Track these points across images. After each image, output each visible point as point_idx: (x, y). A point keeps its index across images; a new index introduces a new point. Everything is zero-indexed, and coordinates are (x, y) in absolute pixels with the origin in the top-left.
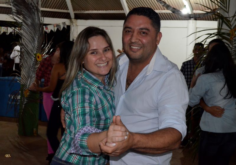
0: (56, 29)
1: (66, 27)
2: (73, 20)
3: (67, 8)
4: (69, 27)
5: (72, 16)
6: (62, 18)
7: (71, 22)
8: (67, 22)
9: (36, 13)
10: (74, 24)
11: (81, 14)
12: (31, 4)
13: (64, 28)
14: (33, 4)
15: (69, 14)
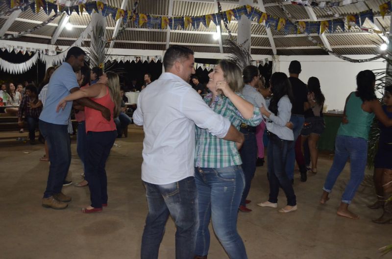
0: (258, 64)
1: (268, 62)
2: (276, 56)
3: (270, 45)
4: (271, 63)
5: (275, 52)
6: (264, 54)
7: (274, 58)
8: (270, 58)
9: (247, 57)
10: (277, 60)
11: (283, 50)
12: (244, 51)
13: (266, 64)
14: (245, 51)
15: (271, 50)
